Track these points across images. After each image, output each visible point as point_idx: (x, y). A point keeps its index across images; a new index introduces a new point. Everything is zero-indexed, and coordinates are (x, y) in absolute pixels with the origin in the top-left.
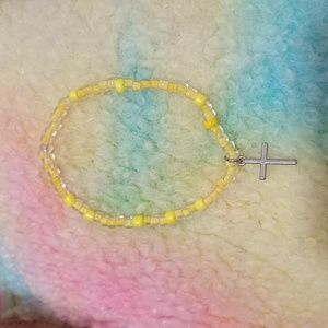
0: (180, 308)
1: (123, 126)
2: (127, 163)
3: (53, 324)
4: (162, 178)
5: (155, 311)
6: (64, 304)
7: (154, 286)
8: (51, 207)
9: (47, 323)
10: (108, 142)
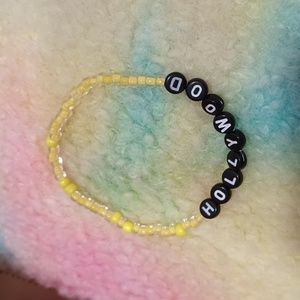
0: (150, 291)
1: (126, 116)
2: (123, 152)
3: (19, 277)
4: (153, 173)
5: (125, 288)
6: (36, 262)
7: (129, 265)
8: (41, 173)
9: (13, 275)
10: (109, 127)
